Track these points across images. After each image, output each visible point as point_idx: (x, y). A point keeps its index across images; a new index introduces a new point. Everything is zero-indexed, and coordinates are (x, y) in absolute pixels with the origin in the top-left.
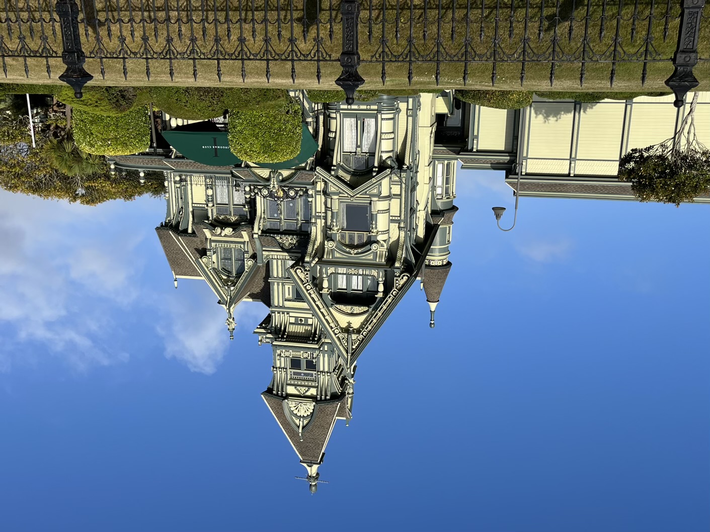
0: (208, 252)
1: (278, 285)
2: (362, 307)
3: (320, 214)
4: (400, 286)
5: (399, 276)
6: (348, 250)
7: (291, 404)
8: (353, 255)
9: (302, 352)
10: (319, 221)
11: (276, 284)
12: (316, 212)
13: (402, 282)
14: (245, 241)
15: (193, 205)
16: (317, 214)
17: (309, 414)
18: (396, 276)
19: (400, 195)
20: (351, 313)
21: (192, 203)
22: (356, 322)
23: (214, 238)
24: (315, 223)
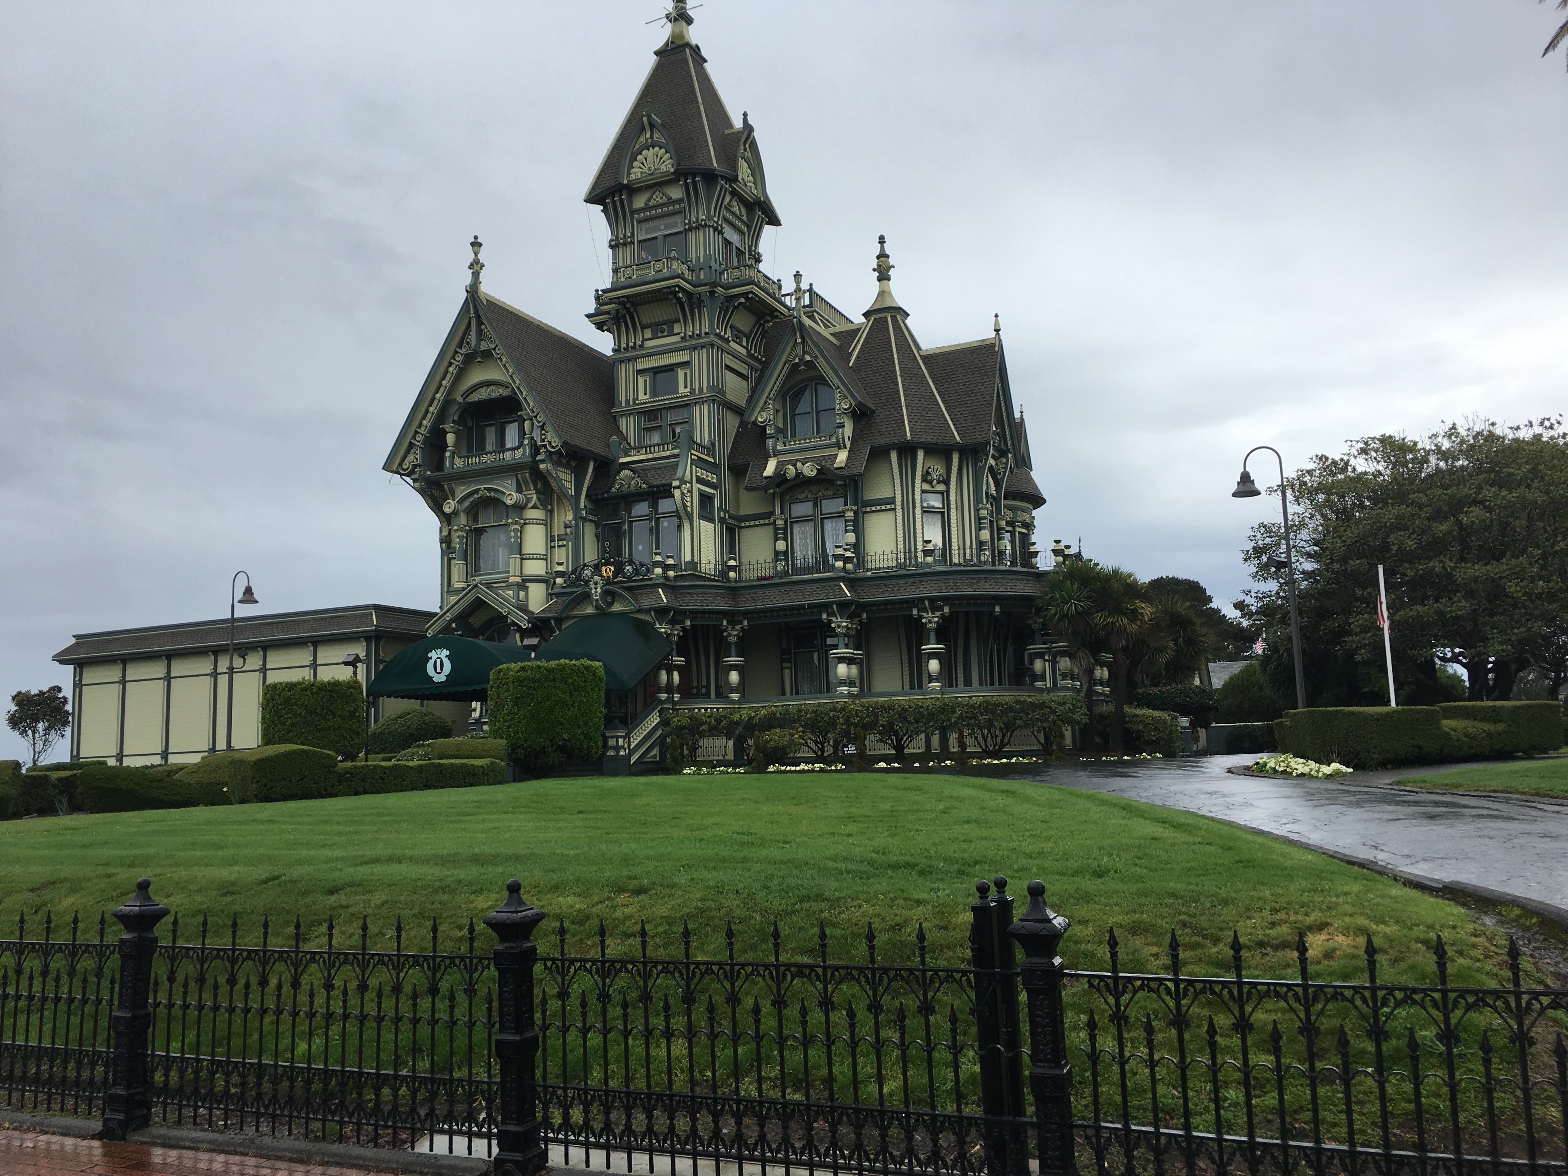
1: (701, 389)
2: (476, 399)
3: (561, 543)
4: (411, 451)
5: (415, 466)
8: (482, 487)
11: (705, 390)
12: (566, 546)
13: (411, 457)
14: (774, 455)
15: (893, 506)
18: (420, 466)
22: (477, 376)
23: (835, 450)
24: (566, 527)
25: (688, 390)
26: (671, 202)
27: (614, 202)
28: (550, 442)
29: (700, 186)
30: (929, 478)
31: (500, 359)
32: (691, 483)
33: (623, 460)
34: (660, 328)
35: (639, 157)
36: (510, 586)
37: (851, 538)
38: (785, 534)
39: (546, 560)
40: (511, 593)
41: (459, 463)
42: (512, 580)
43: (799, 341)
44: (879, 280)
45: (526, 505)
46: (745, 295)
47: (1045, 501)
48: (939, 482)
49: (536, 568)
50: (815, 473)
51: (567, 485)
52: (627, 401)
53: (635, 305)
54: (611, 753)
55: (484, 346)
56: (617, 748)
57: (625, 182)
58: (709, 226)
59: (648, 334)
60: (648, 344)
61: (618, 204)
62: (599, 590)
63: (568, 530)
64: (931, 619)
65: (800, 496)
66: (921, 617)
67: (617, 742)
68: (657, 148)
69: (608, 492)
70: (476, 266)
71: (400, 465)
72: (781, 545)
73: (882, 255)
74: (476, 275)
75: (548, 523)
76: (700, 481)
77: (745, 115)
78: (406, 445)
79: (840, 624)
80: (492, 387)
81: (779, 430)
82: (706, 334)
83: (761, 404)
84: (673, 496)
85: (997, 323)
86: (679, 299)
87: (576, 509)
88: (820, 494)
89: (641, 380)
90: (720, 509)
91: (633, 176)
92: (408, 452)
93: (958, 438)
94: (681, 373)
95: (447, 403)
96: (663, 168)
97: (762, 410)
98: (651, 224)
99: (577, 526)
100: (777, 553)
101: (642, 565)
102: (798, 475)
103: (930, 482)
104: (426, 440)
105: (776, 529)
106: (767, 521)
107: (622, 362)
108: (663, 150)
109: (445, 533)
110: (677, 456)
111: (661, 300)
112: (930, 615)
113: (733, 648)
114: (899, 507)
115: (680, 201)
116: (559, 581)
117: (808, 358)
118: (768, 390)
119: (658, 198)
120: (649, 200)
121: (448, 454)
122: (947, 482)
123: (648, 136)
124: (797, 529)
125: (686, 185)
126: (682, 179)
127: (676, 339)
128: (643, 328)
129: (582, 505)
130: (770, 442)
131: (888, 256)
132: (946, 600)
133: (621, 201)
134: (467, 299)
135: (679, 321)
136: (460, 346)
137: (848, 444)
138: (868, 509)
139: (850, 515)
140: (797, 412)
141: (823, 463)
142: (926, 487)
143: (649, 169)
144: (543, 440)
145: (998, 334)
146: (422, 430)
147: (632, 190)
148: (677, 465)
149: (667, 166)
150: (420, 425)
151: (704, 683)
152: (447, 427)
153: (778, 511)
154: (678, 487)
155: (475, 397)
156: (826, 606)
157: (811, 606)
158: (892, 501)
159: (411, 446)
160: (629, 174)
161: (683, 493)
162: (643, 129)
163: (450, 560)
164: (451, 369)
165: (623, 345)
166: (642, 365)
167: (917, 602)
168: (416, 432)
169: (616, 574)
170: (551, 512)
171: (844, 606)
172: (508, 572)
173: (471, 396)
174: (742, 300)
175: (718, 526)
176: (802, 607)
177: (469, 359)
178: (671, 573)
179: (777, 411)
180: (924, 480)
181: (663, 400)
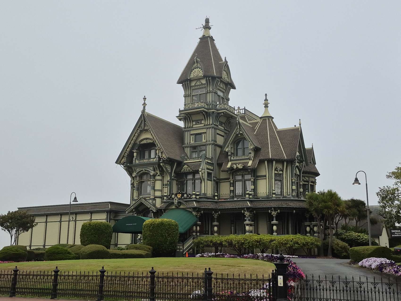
1: (209, 140)
2: (143, 143)
3: (166, 186)
5: (124, 162)
6: (147, 172)
8: (144, 169)
12: (168, 187)
13: (123, 160)
15: (266, 178)
16: (167, 186)
18: (126, 162)
20: (147, 139)
21: (266, 179)
22: (144, 136)
23: (248, 160)
24: (168, 182)
25: (205, 141)
26: (202, 84)
27: (185, 84)
28: (164, 157)
29: (211, 81)
30: (277, 169)
31: (150, 132)
32: (205, 170)
33: (185, 162)
34: (198, 122)
35: (193, 71)
36: (151, 199)
37: (253, 187)
38: (233, 185)
39: (161, 191)
40: (151, 201)
41: (137, 162)
42: (151, 197)
43: (238, 127)
44: (265, 107)
45: (156, 175)
46: (223, 113)
47: (320, 175)
48: (280, 171)
49: (158, 194)
50: (242, 167)
51: (168, 169)
52: (187, 143)
53: (190, 115)
54: (178, 250)
55: (146, 128)
56: (180, 249)
57: (189, 78)
58: (213, 92)
59: (194, 123)
60: (194, 126)
61: (187, 85)
62: (176, 201)
63: (168, 183)
64: (274, 213)
65: (238, 174)
66: (271, 213)
67: (180, 247)
68: (198, 69)
69: (180, 171)
70: (144, 104)
71: (120, 162)
72: (232, 188)
73: (266, 100)
74: (144, 107)
75: (162, 180)
76: (207, 169)
77: (225, 58)
78: (122, 156)
79: (247, 214)
80: (148, 140)
81: (232, 153)
82: (211, 124)
83: (227, 146)
84: (199, 173)
85: (300, 122)
86: (203, 114)
87: (171, 176)
88: (244, 173)
89: (192, 137)
90: (214, 177)
91: (191, 77)
92: (123, 158)
93: (286, 158)
94: (203, 135)
95: (135, 144)
96: (200, 75)
97: (227, 147)
98: (196, 91)
99: (171, 181)
100: (231, 191)
101: (189, 194)
102: (237, 168)
103: (277, 171)
104: (128, 155)
105: (230, 183)
106: (228, 181)
107: (186, 131)
108: (200, 69)
109: (132, 182)
110: (201, 162)
111: (199, 114)
112: (274, 212)
113: (216, 220)
114: (267, 178)
115: (205, 84)
116: (165, 198)
117: (241, 132)
118: (229, 142)
119: (198, 83)
120: (196, 83)
121: (134, 159)
122: (283, 171)
123: (196, 65)
124: (237, 183)
125: (207, 80)
126: (206, 78)
127: (203, 125)
128: (193, 121)
129: (173, 175)
130: (229, 157)
131: (268, 100)
132: (279, 208)
133: (188, 83)
134: (141, 114)
135: (203, 120)
136: (139, 128)
137: (252, 159)
138: (258, 178)
139: (252, 180)
140: (238, 148)
141: (245, 164)
142: (276, 172)
143: (196, 75)
144: (162, 157)
145: (300, 125)
146: (127, 152)
147: (191, 80)
148: (201, 164)
149: (201, 74)
150: (126, 150)
151: (207, 230)
152: (134, 151)
153: (231, 178)
154: (201, 171)
155: (142, 142)
156: (243, 209)
157: (238, 208)
158: (265, 176)
159: (124, 156)
160: (190, 76)
161: (202, 173)
162: (194, 63)
163: (133, 190)
164: (136, 134)
165: (187, 126)
166: (192, 132)
167: (270, 208)
168: (125, 152)
169: (182, 197)
170: (164, 177)
171: (248, 209)
172: (150, 195)
173: (141, 142)
174: (222, 114)
175: (213, 182)
176: (236, 208)
177: (141, 132)
178: (198, 197)
179: (232, 148)
180: (275, 170)
181: (198, 143)
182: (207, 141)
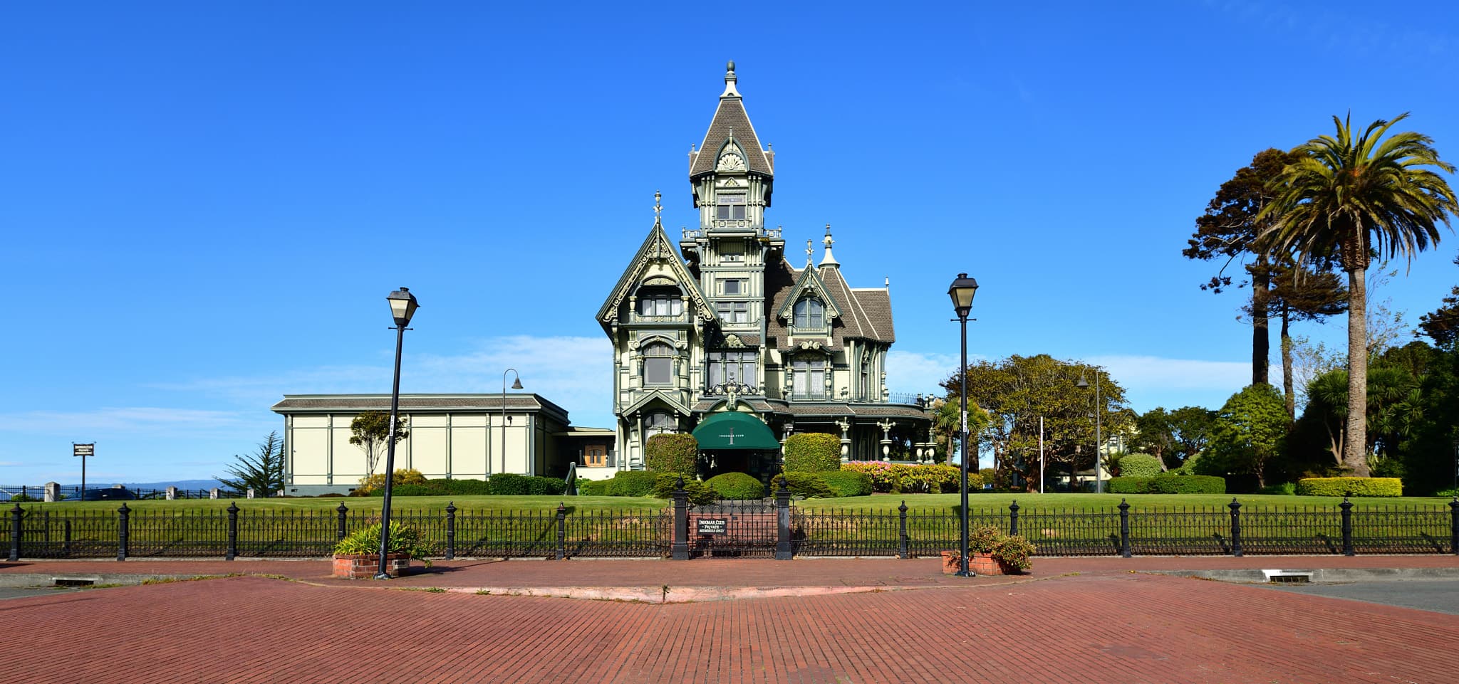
0: (831, 322)
1: (755, 294)
2: (651, 284)
4: (612, 309)
5: (613, 318)
6: (663, 340)
7: (742, 167)
8: (658, 335)
9: (726, 227)
10: (697, 364)
11: (758, 295)
12: (700, 373)
13: (610, 313)
14: (792, 335)
16: (698, 370)
17: (723, 158)
18: (616, 318)
19: (621, 393)
21: (850, 370)
22: (654, 270)
23: (825, 337)
24: (700, 363)
25: (747, 294)
26: (739, 187)
27: (706, 181)
28: (705, 316)
29: (759, 183)
30: (864, 356)
31: (673, 264)
34: (730, 257)
37: (827, 382)
41: (639, 319)
43: (809, 276)
49: (684, 384)
50: (818, 348)
52: (710, 295)
53: (720, 242)
55: (663, 255)
57: (716, 171)
59: (723, 259)
60: (723, 264)
62: (734, 399)
65: (800, 358)
68: (735, 156)
69: (719, 345)
71: (604, 316)
72: (790, 383)
75: (689, 359)
78: (610, 304)
79: (846, 426)
80: (663, 279)
81: (792, 322)
82: (760, 265)
83: (786, 307)
84: (759, 353)
86: (748, 243)
88: (811, 358)
89: (717, 284)
91: (718, 169)
92: (609, 309)
93: (879, 338)
94: (743, 283)
95: (635, 284)
96: (739, 168)
100: (787, 387)
101: (753, 388)
102: (810, 348)
103: (864, 359)
104: (620, 304)
105: (787, 374)
106: (781, 369)
107: (707, 272)
108: (738, 158)
110: (756, 331)
111: (737, 242)
112: (887, 425)
115: (744, 188)
116: (702, 392)
117: (813, 286)
118: (792, 300)
119: (732, 184)
120: (726, 183)
121: (632, 314)
122: (869, 359)
123: (730, 148)
124: (797, 375)
125: (752, 181)
126: (749, 176)
127: (741, 264)
128: (721, 255)
130: (790, 328)
133: (711, 181)
135: (745, 255)
136: (647, 253)
137: (832, 334)
138: (838, 368)
139: (828, 370)
140: (797, 313)
143: (730, 167)
144: (701, 314)
146: (619, 298)
147: (719, 176)
148: (759, 336)
150: (617, 296)
152: (632, 297)
153: (789, 365)
154: (763, 348)
158: (848, 366)
159: (612, 306)
161: (763, 351)
162: (728, 142)
164: (640, 265)
165: (708, 263)
166: (719, 275)
168: (615, 300)
169: (736, 391)
172: (672, 384)
173: (646, 282)
177: (651, 262)
179: (792, 312)
181: (732, 297)
182: (750, 296)
